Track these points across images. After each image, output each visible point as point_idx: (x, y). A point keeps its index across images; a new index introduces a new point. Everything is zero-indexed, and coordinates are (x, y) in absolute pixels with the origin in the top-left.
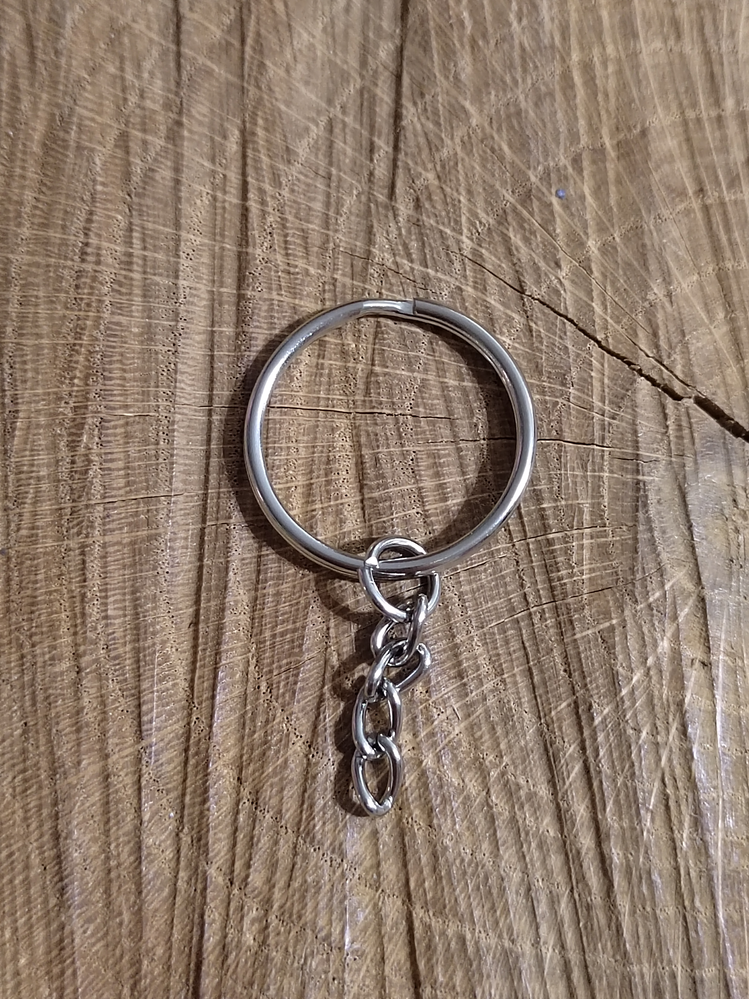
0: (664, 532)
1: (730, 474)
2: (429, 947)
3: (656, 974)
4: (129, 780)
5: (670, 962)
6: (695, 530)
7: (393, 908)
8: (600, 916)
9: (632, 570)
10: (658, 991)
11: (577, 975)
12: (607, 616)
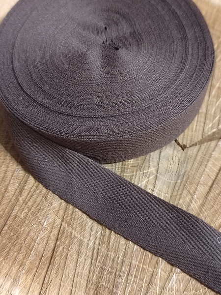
0: (153, 159)
1: (173, 152)
2: (63, 232)
3: (114, 256)
4: (11, 174)
5: (119, 254)
6: (160, 160)
7: (58, 221)
8: (106, 238)
9: (142, 165)
10: (113, 260)
11: (95, 251)
12: (133, 172)
